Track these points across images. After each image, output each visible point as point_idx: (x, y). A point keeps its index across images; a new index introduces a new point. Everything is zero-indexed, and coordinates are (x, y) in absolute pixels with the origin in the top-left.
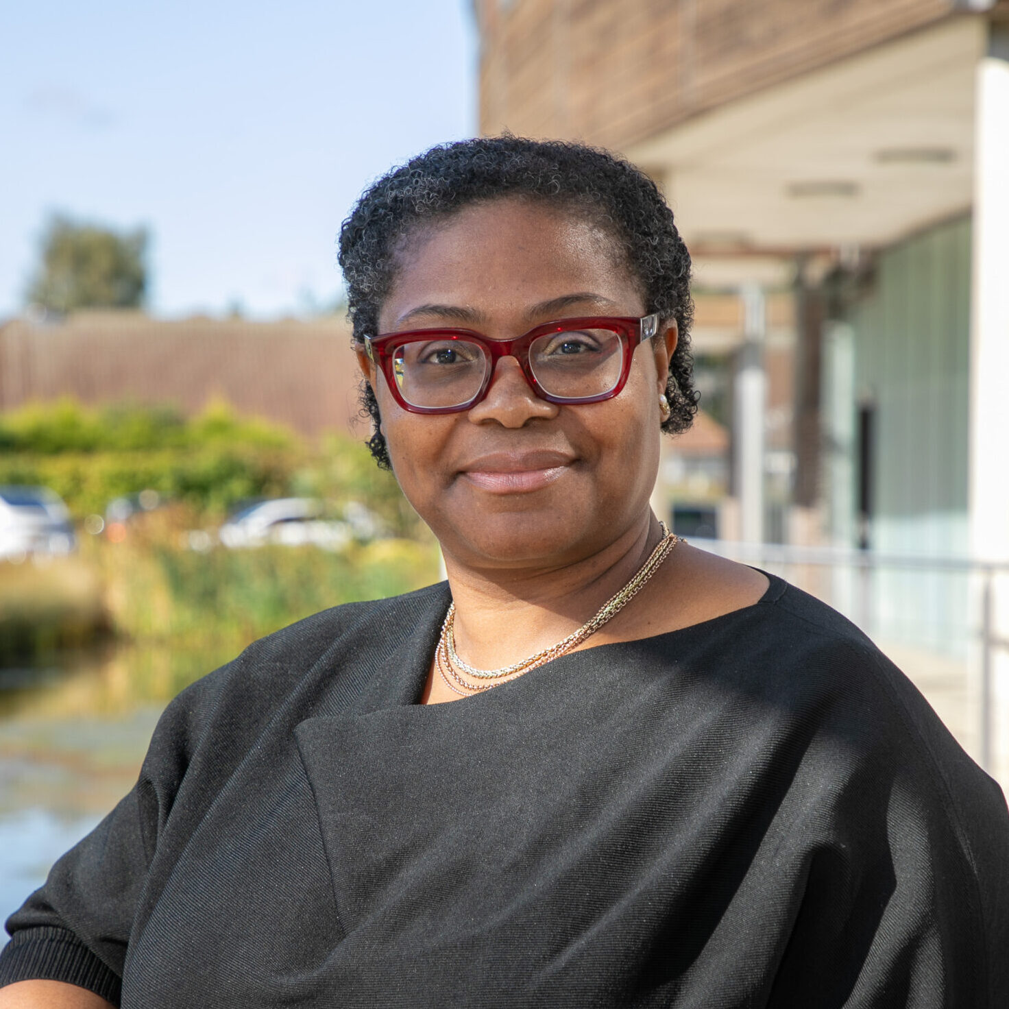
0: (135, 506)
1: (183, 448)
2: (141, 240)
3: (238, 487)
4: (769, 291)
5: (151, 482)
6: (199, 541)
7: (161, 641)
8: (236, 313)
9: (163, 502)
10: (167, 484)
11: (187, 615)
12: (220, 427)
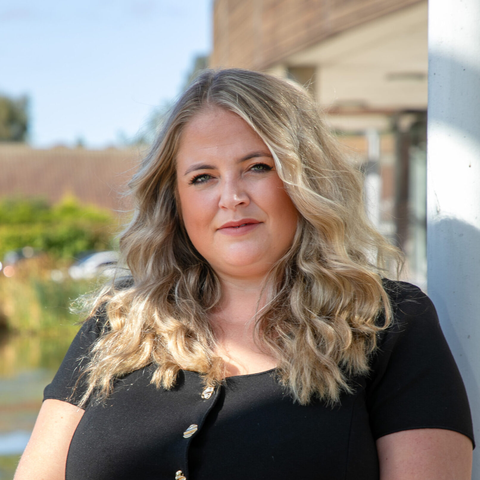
0: (20, 256)
1: (48, 222)
2: (25, 101)
3: (80, 245)
4: (381, 133)
5: (30, 242)
6: (57, 276)
7: (33, 333)
8: (80, 144)
9: (36, 253)
10: (39, 243)
11: (51, 318)
12: (70, 210)
